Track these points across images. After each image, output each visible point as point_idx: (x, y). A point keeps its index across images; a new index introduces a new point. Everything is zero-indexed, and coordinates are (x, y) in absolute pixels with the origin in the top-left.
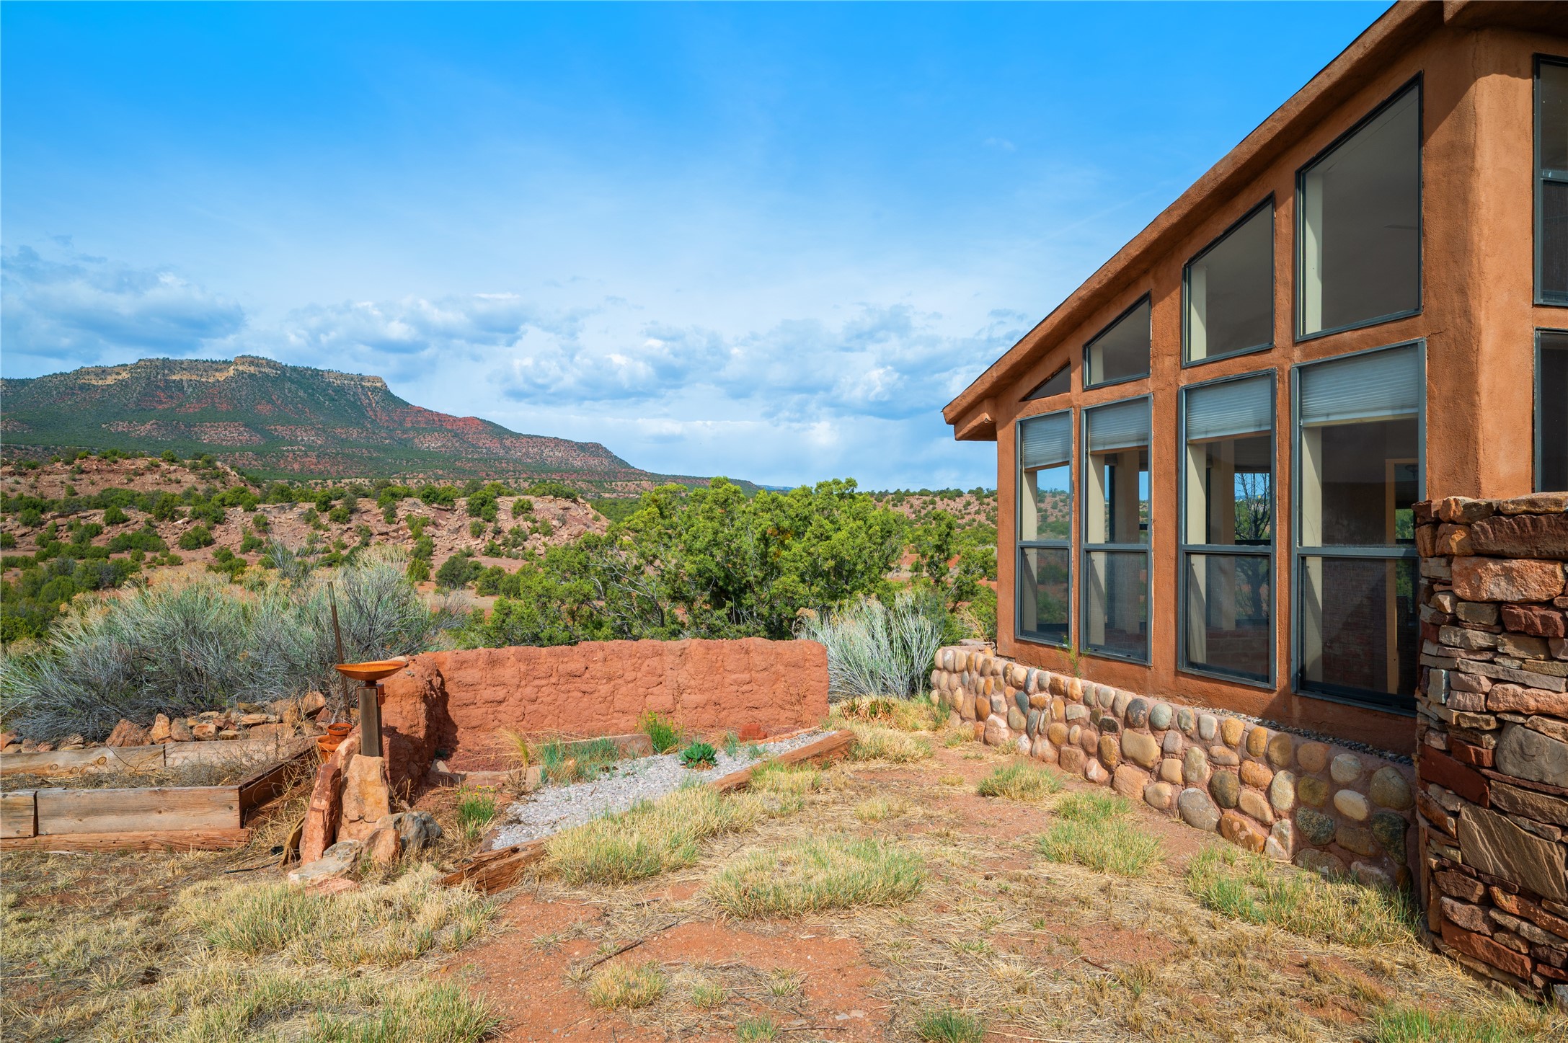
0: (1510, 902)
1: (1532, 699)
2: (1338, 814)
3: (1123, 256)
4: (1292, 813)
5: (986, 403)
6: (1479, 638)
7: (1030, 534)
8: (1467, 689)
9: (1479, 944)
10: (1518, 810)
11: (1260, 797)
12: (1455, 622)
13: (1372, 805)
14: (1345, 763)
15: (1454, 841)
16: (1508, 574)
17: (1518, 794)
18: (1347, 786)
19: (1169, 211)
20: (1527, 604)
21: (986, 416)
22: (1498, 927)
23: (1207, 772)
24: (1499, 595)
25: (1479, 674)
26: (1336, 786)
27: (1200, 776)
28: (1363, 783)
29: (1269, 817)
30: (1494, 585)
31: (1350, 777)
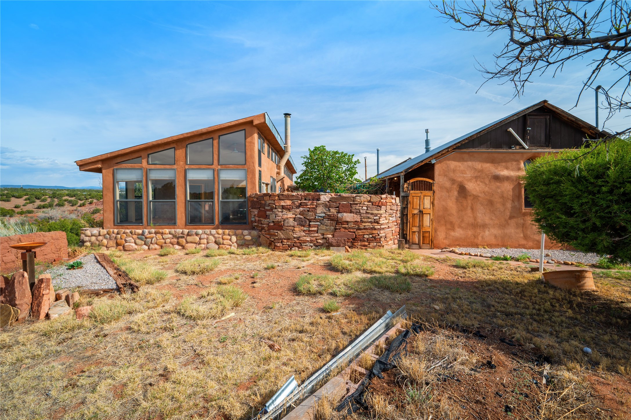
0: (285, 241)
1: (289, 216)
2: (246, 240)
3: (170, 139)
4: (236, 242)
5: (100, 162)
6: (280, 210)
7: (118, 198)
8: (279, 216)
9: (281, 248)
10: (287, 229)
11: (229, 241)
12: (276, 208)
13: (252, 237)
14: (246, 232)
15: (277, 236)
16: (285, 202)
17: (287, 228)
18: (247, 235)
19: (187, 133)
20: (287, 205)
21: (100, 166)
22: (283, 244)
23: (214, 240)
24: (283, 205)
25: (280, 214)
26: (244, 236)
27: (212, 241)
28: (250, 234)
29: (231, 244)
30: (283, 203)
31: (247, 234)
